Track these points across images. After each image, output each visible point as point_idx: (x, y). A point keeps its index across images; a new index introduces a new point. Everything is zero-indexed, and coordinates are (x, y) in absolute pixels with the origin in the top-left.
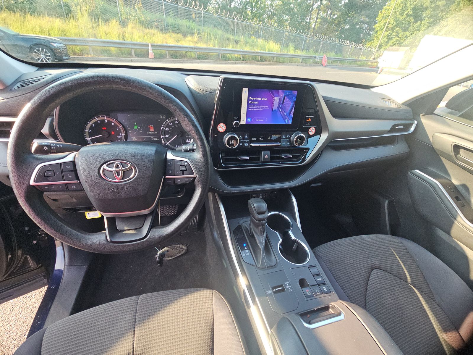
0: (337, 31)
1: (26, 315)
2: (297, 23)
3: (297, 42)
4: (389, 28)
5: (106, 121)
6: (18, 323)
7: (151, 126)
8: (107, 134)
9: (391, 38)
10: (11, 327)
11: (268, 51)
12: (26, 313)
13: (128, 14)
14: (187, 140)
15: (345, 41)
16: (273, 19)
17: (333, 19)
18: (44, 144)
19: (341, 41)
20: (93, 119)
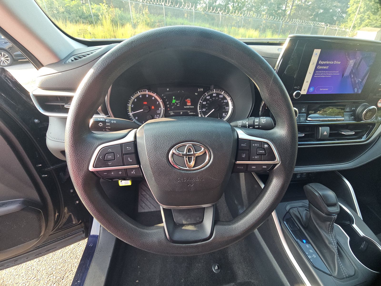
0: (311, 15)
1: (65, 259)
2: (274, 11)
3: (273, 28)
4: (360, 11)
5: (147, 95)
6: (58, 267)
7: (189, 100)
8: (148, 108)
9: (364, 20)
10: (52, 270)
11: (248, 37)
12: (66, 257)
13: (138, 18)
14: (224, 114)
15: (321, 23)
16: (251, 11)
17: (307, 5)
18: (99, 119)
19: (316, 24)
20: (136, 94)
